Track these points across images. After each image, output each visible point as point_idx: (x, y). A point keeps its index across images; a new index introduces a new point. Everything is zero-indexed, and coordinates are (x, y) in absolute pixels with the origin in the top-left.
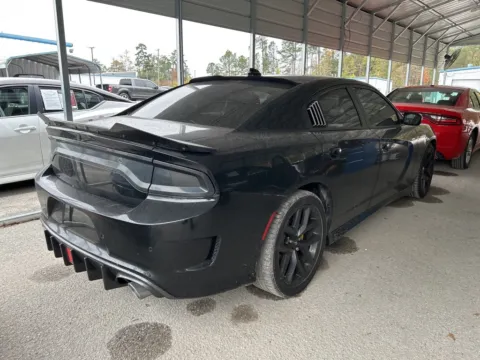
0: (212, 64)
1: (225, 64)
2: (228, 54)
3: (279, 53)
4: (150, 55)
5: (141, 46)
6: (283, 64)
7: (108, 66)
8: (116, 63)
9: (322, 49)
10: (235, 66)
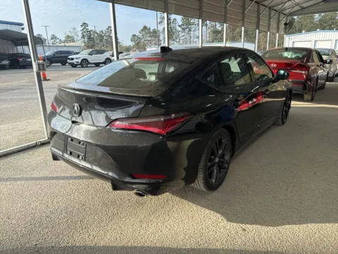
0: (134, 36)
1: (143, 35)
2: (145, 28)
3: (180, 26)
4: (91, 31)
5: (85, 24)
6: (183, 34)
7: (63, 39)
8: (68, 37)
9: (208, 22)
10: (150, 36)
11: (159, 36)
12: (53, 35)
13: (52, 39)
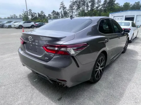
11: (60, 15)
12: (20, 15)
13: (20, 16)
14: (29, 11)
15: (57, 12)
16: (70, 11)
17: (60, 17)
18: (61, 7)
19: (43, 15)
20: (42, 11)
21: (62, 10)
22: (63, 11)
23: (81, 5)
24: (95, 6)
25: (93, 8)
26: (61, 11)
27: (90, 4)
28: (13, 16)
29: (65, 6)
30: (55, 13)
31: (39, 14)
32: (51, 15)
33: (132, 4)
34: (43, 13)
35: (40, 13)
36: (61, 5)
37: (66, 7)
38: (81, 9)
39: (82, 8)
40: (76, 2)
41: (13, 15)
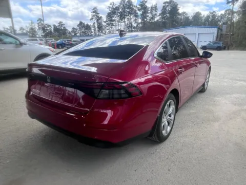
14: (38, 21)
15: (86, 24)
16: (108, 24)
17: (92, 32)
18: (94, 16)
19: (62, 28)
20: (60, 22)
21: (95, 20)
22: (96, 23)
23: (125, 14)
24: (147, 16)
25: (145, 20)
26: (94, 23)
27: (140, 13)
28: (7, 29)
29: (100, 15)
30: (84, 26)
31: (54, 26)
32: (76, 30)
33: (204, 16)
34: (62, 25)
35: (57, 25)
36: (94, 12)
37: (101, 17)
38: (126, 20)
39: (128, 19)
40: (117, 8)
41: (9, 28)
